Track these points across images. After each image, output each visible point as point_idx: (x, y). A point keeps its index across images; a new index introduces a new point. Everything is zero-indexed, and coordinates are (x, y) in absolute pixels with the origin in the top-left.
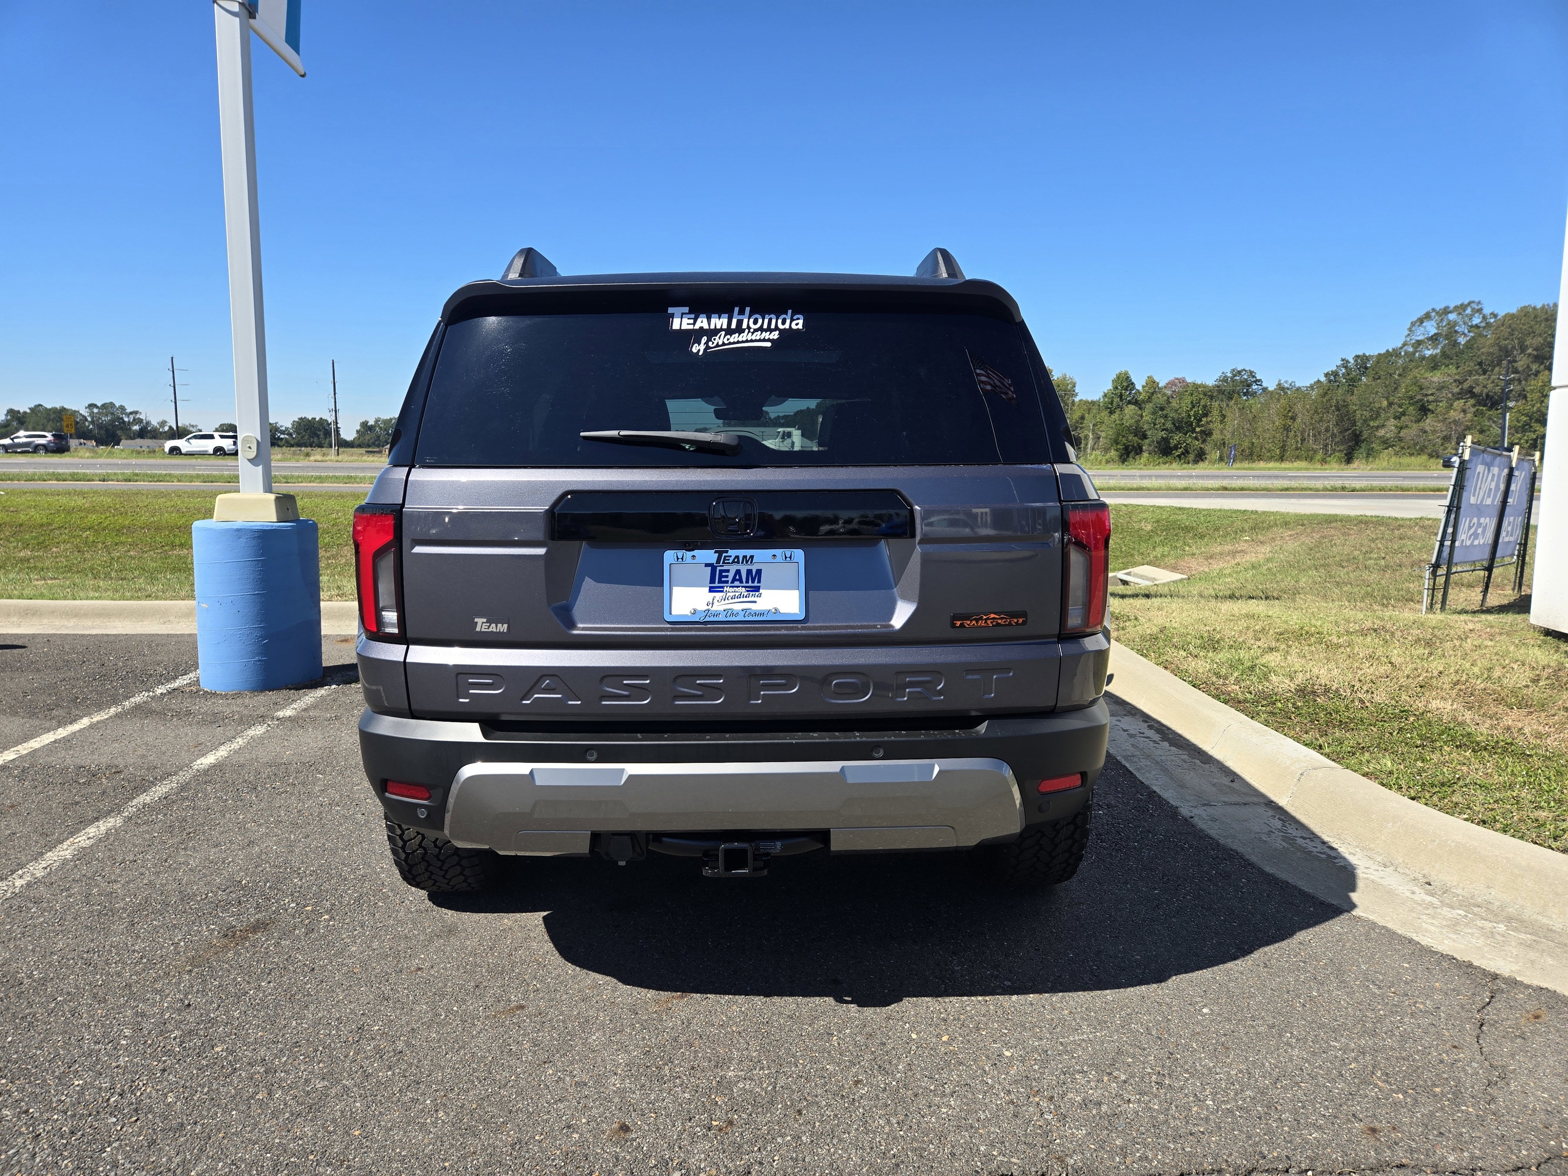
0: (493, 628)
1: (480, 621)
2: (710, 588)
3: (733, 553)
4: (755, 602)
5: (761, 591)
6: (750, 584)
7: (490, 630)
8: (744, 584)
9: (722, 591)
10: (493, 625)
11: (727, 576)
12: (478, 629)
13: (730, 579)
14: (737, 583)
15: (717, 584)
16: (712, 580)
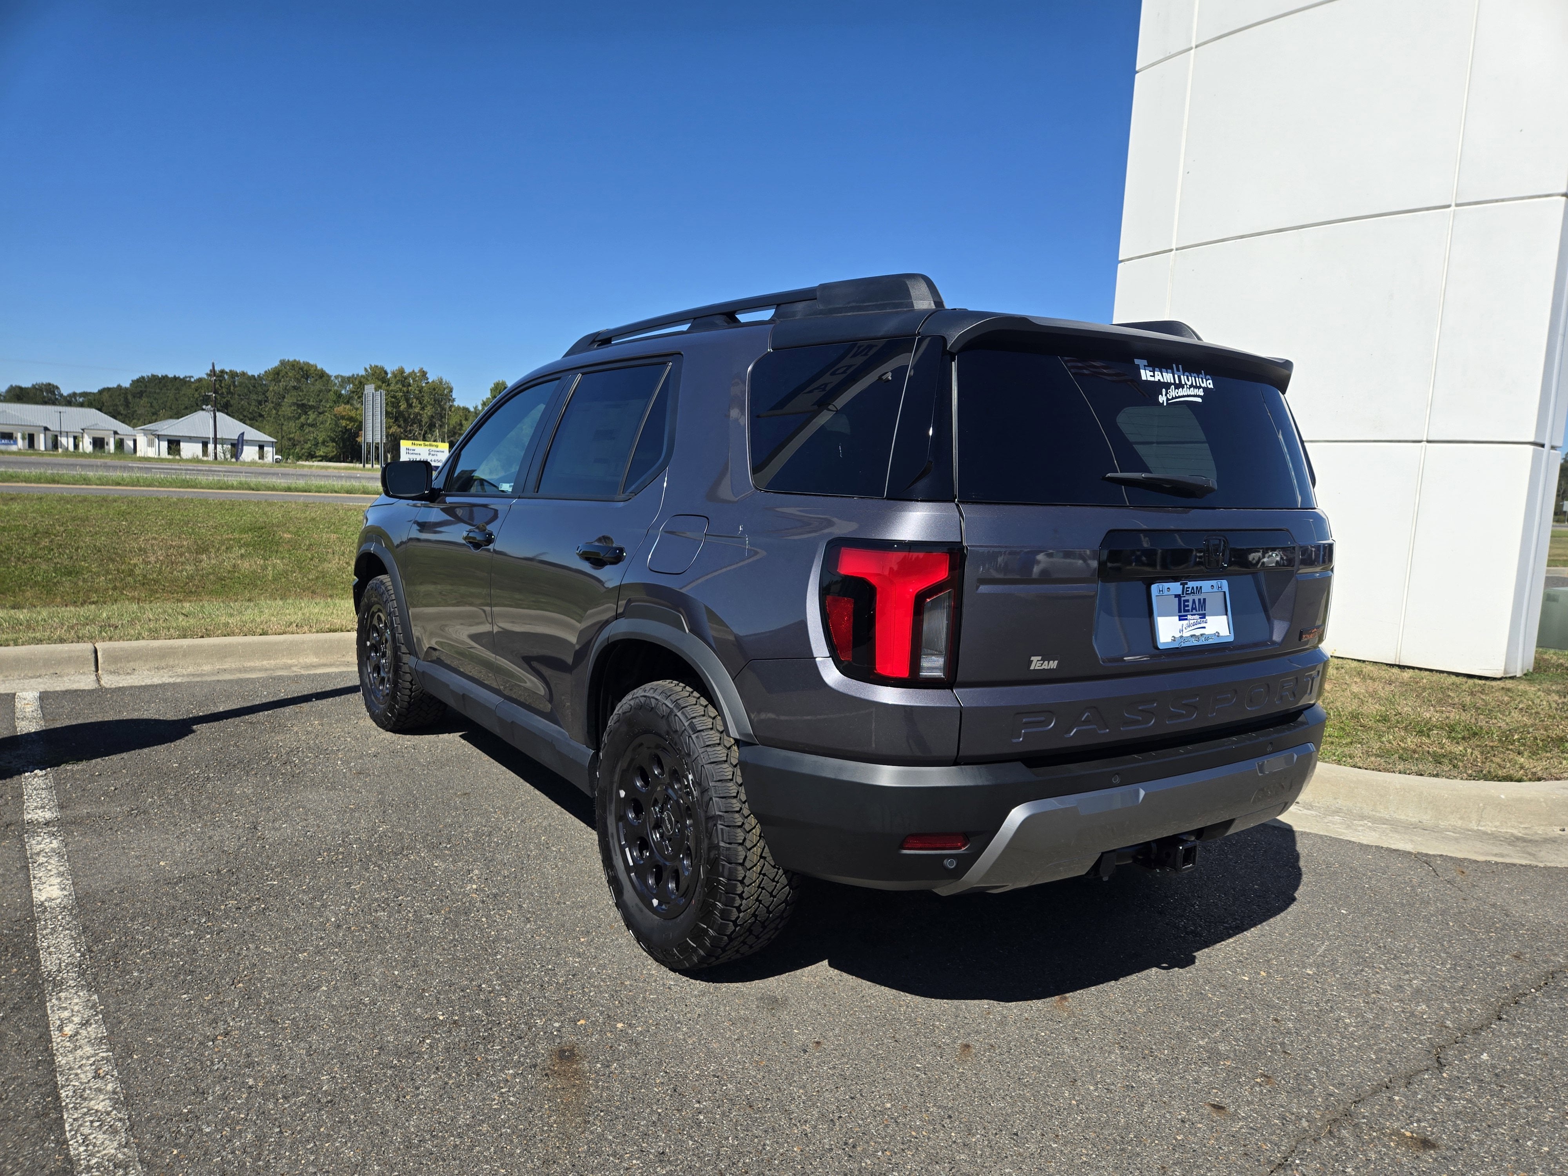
0: (1046, 666)
1: (1035, 659)
2: (1180, 616)
3: (1190, 584)
4: (1204, 628)
5: (1207, 617)
6: (1201, 612)
7: (1043, 667)
8: (1198, 612)
9: (1186, 619)
10: (1046, 662)
11: (1188, 606)
12: (1032, 668)
13: (1190, 608)
14: (1194, 612)
15: (1183, 614)
16: (1180, 611)
